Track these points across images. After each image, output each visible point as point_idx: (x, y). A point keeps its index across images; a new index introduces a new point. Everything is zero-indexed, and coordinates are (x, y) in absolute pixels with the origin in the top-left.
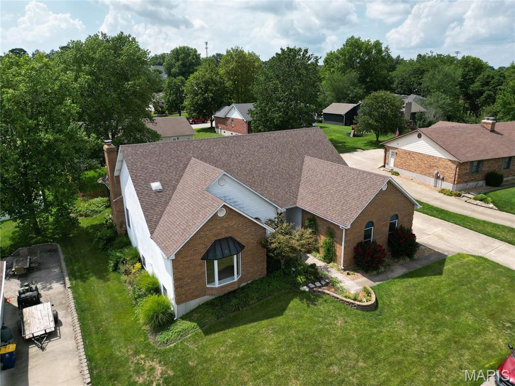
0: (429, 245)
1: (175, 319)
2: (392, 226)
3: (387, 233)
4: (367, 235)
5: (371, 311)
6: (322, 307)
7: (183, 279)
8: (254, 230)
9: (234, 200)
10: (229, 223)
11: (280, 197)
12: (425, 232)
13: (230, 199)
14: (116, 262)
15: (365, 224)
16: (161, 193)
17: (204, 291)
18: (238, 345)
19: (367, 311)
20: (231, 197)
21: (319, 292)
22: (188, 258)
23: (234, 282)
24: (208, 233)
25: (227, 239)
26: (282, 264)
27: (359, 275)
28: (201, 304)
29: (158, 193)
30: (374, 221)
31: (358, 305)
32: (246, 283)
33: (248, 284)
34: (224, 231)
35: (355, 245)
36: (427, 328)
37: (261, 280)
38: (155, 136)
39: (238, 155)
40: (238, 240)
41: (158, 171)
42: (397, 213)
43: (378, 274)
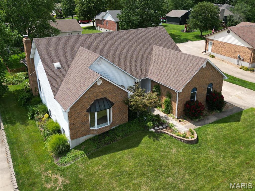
0: (232, 103)
1: (70, 149)
2: (209, 90)
3: (206, 95)
4: (193, 96)
5: (194, 144)
6: (163, 141)
7: (75, 124)
8: (120, 93)
9: (107, 74)
10: (104, 89)
11: (137, 72)
12: (230, 94)
13: (105, 74)
14: (32, 113)
15: (191, 89)
16: (61, 70)
17: (88, 132)
18: (110, 165)
19: (192, 144)
20: (105, 72)
21: (161, 132)
22: (78, 111)
23: (107, 126)
24: (90, 96)
25: (103, 99)
26: (138, 115)
27: (187, 121)
28: (86, 139)
29: (58, 70)
30: (197, 87)
32: (115, 127)
33: (116, 127)
34: (100, 94)
35: (185, 102)
36: (229, 154)
37: (125, 125)
38: (56, 32)
39: (110, 45)
40: (110, 100)
41: (58, 55)
42: (212, 82)
43: (199, 121)
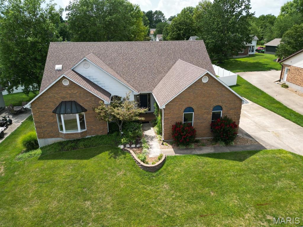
2: (216, 116)
3: (211, 120)
4: (188, 118)
5: (150, 172)
6: (121, 160)
7: (40, 123)
8: (94, 99)
10: (72, 91)
15: (184, 108)
16: (60, 72)
17: (58, 135)
19: (147, 171)
21: (127, 151)
22: (43, 110)
24: (56, 95)
25: (71, 102)
26: (120, 129)
27: (171, 146)
28: (56, 142)
29: (57, 72)
30: (194, 107)
31: (142, 165)
32: (90, 136)
33: (92, 137)
34: (68, 96)
35: (174, 123)
40: (81, 104)
41: (65, 59)
43: (187, 149)
